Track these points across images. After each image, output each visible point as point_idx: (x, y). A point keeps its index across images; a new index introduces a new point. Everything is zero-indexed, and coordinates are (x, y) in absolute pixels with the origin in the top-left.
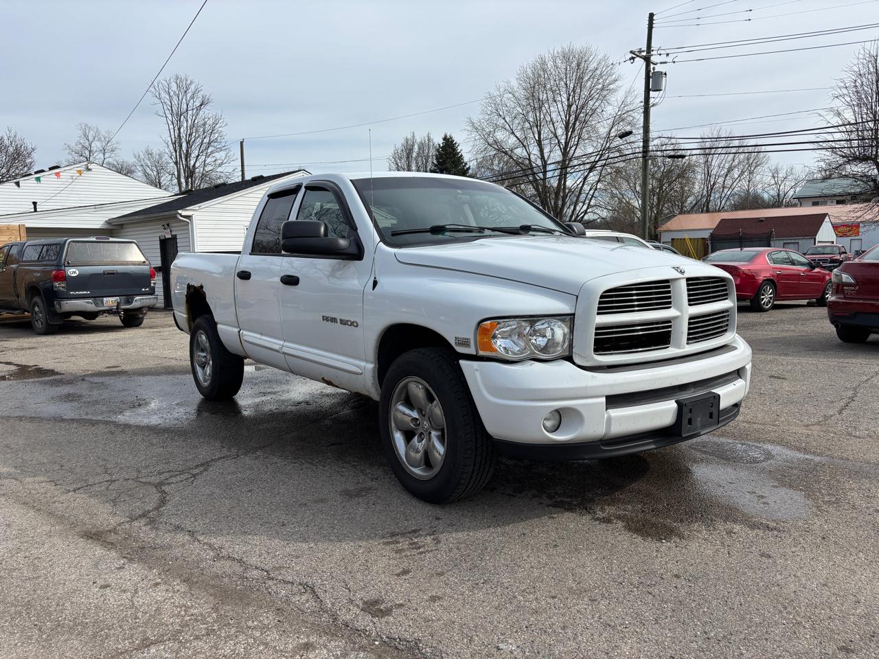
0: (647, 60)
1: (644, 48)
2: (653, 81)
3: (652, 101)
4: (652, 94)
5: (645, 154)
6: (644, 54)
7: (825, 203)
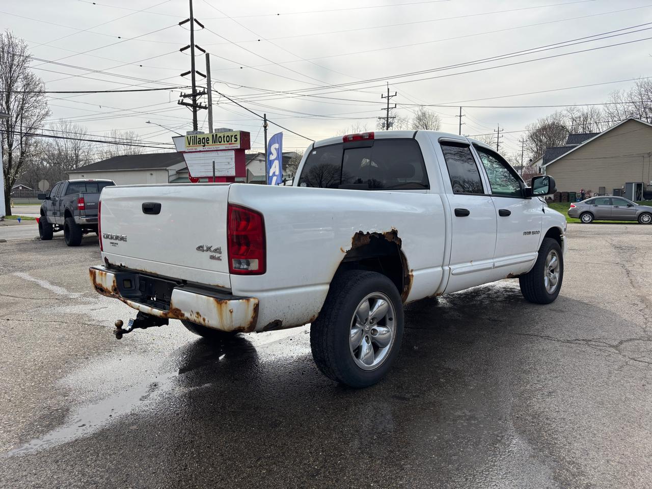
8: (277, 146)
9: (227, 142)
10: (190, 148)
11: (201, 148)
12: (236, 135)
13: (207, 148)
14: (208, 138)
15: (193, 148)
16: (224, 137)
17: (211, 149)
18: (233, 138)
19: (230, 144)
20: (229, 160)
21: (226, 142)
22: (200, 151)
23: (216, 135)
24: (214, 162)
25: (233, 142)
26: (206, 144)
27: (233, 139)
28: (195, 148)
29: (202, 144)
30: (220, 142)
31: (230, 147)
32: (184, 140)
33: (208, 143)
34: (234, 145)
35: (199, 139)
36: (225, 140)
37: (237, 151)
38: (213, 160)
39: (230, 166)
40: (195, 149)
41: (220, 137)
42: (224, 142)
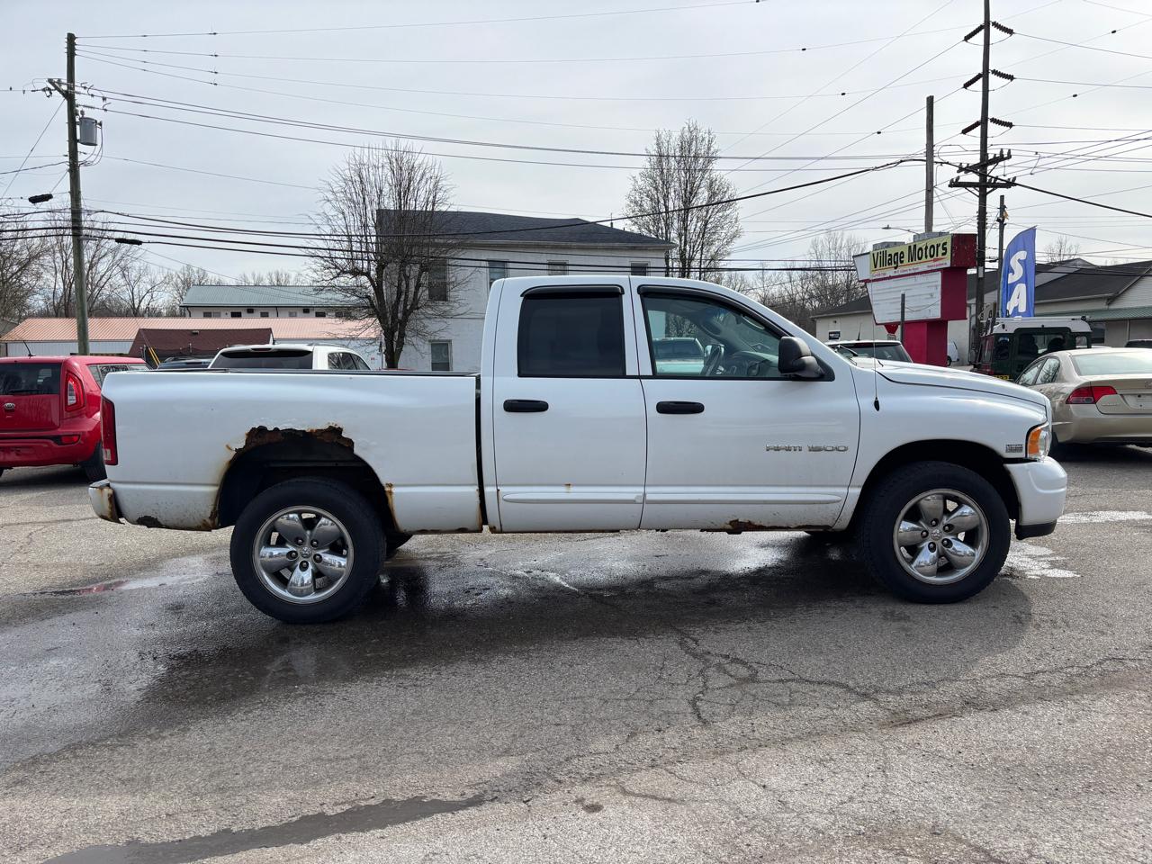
0: (69, 96)
1: (64, 79)
2: (80, 130)
3: (81, 158)
4: (80, 147)
5: (76, 232)
6: (64, 88)
7: (218, 315)
8: (1022, 255)
9: (931, 256)
10: (877, 273)
11: (891, 272)
12: (945, 244)
13: (900, 271)
14: (902, 253)
15: (880, 273)
16: (926, 248)
17: (906, 273)
18: (940, 248)
19: (935, 260)
20: (933, 290)
21: (929, 258)
22: (890, 278)
23: (915, 246)
24: (903, 296)
25: (940, 256)
26: (899, 264)
27: (941, 251)
28: (881, 272)
29: (894, 265)
30: (920, 259)
31: (935, 265)
32: (868, 261)
33: (902, 262)
34: (941, 262)
35: (890, 255)
36: (928, 254)
37: (945, 271)
38: (902, 292)
39: (931, 302)
40: (884, 274)
41: (921, 249)
42: (926, 257)
